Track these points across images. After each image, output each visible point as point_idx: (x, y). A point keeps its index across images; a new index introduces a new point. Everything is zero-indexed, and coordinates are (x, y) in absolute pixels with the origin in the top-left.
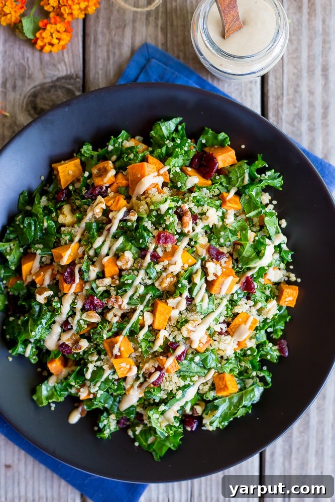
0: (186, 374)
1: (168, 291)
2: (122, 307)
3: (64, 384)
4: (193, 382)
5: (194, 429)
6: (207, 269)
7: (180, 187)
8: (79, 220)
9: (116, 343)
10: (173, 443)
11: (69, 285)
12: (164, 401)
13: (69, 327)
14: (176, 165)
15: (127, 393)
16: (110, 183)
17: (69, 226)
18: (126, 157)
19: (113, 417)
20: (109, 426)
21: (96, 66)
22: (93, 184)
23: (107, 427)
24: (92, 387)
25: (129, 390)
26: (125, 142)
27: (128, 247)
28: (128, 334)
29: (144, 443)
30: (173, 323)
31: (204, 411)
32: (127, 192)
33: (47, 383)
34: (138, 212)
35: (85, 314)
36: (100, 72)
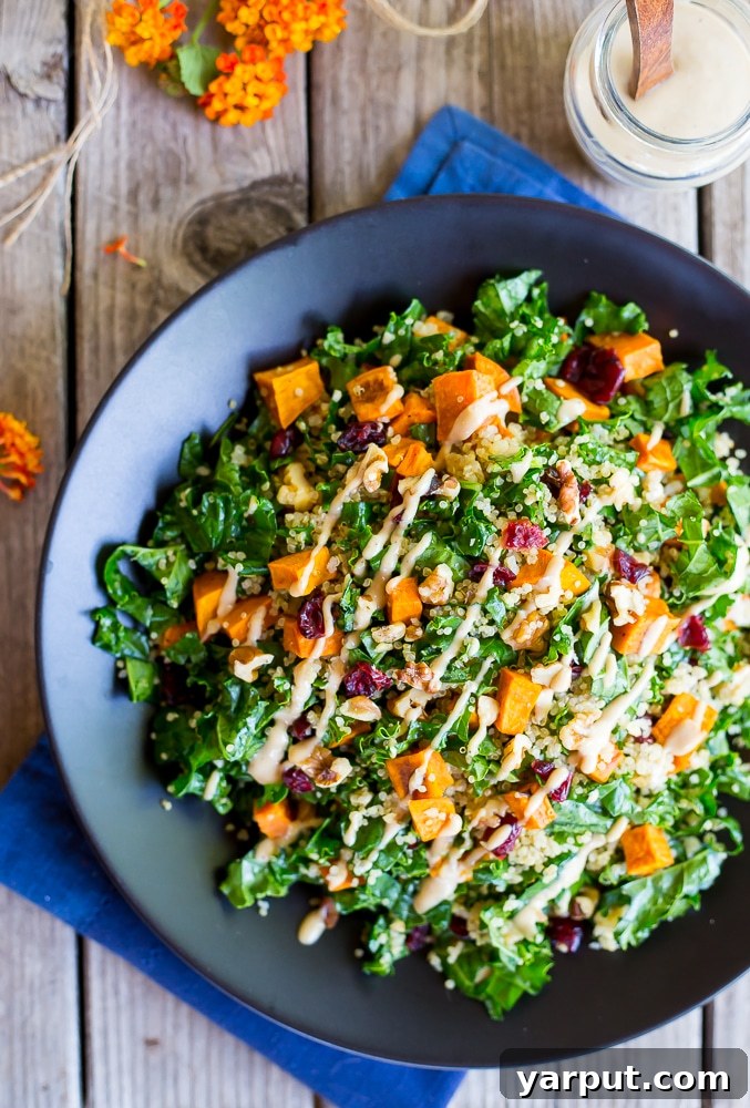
0: (565, 828)
1: (528, 651)
2: (431, 686)
3: (294, 857)
4: (580, 845)
5: (574, 947)
6: (613, 601)
7: (547, 424)
8: (327, 499)
9: (419, 765)
10: (531, 979)
11: (311, 642)
12: (515, 890)
13: (308, 732)
14: (535, 376)
15: (433, 875)
16: (392, 416)
17: (302, 511)
18: (428, 358)
19: (399, 927)
20: (390, 947)
21: (337, 156)
22: (354, 419)
23: (385, 949)
24: (357, 861)
25: (437, 868)
26: (418, 324)
27: (442, 558)
28: (445, 746)
29: (467, 983)
30: (539, 719)
31: (598, 908)
32: (433, 434)
33: (254, 857)
34: (461, 478)
35: (347, 704)
36: (347, 170)
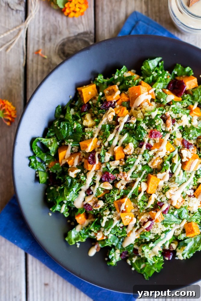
0: (167, 222)
1: (156, 169)
2: (127, 179)
3: (87, 230)
4: (172, 228)
5: (170, 259)
6: (182, 154)
7: (163, 102)
8: (97, 124)
9: (123, 202)
10: (157, 268)
11: (92, 165)
12: (152, 241)
13: (91, 193)
14: (159, 88)
15: (128, 236)
16: (117, 100)
17: (90, 127)
18: (127, 83)
19: (118, 251)
20: (115, 257)
21: (103, 26)
22: (106, 100)
24: (105, 231)
25: (129, 234)
26: (125, 73)
27: (131, 141)
28: (131, 197)
29: (138, 268)
30: (160, 189)
31: (177, 247)
32: (129, 105)
33: (75, 230)
34: (137, 117)
35: (102, 184)
36: (106, 30)
